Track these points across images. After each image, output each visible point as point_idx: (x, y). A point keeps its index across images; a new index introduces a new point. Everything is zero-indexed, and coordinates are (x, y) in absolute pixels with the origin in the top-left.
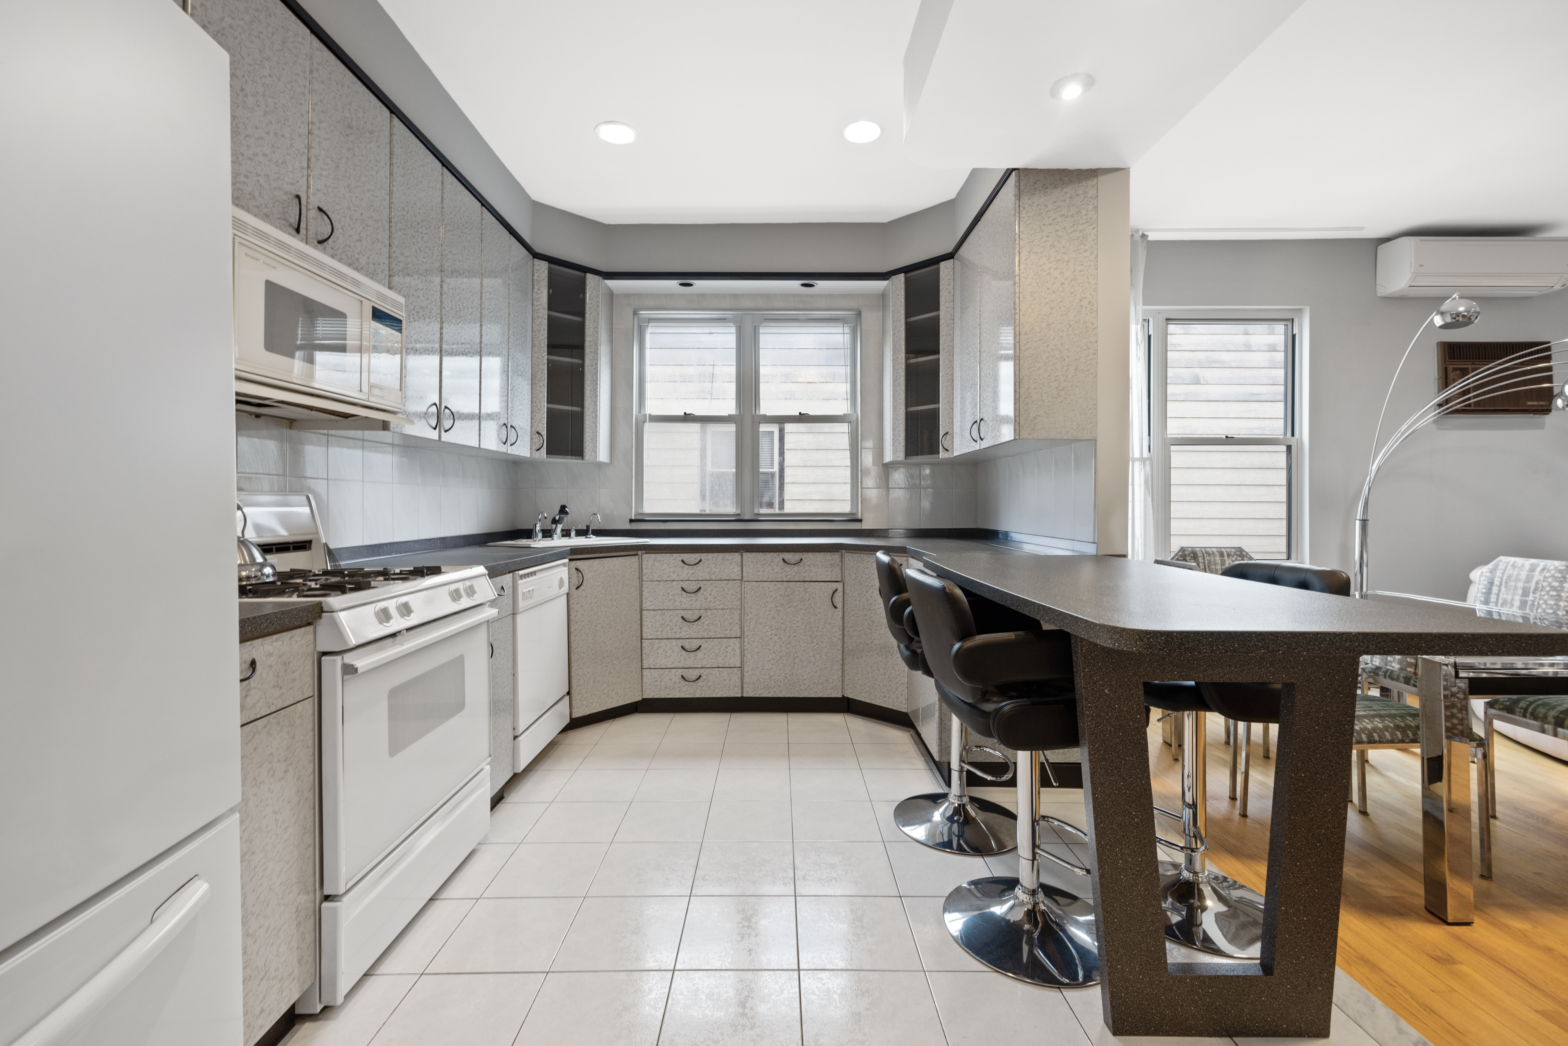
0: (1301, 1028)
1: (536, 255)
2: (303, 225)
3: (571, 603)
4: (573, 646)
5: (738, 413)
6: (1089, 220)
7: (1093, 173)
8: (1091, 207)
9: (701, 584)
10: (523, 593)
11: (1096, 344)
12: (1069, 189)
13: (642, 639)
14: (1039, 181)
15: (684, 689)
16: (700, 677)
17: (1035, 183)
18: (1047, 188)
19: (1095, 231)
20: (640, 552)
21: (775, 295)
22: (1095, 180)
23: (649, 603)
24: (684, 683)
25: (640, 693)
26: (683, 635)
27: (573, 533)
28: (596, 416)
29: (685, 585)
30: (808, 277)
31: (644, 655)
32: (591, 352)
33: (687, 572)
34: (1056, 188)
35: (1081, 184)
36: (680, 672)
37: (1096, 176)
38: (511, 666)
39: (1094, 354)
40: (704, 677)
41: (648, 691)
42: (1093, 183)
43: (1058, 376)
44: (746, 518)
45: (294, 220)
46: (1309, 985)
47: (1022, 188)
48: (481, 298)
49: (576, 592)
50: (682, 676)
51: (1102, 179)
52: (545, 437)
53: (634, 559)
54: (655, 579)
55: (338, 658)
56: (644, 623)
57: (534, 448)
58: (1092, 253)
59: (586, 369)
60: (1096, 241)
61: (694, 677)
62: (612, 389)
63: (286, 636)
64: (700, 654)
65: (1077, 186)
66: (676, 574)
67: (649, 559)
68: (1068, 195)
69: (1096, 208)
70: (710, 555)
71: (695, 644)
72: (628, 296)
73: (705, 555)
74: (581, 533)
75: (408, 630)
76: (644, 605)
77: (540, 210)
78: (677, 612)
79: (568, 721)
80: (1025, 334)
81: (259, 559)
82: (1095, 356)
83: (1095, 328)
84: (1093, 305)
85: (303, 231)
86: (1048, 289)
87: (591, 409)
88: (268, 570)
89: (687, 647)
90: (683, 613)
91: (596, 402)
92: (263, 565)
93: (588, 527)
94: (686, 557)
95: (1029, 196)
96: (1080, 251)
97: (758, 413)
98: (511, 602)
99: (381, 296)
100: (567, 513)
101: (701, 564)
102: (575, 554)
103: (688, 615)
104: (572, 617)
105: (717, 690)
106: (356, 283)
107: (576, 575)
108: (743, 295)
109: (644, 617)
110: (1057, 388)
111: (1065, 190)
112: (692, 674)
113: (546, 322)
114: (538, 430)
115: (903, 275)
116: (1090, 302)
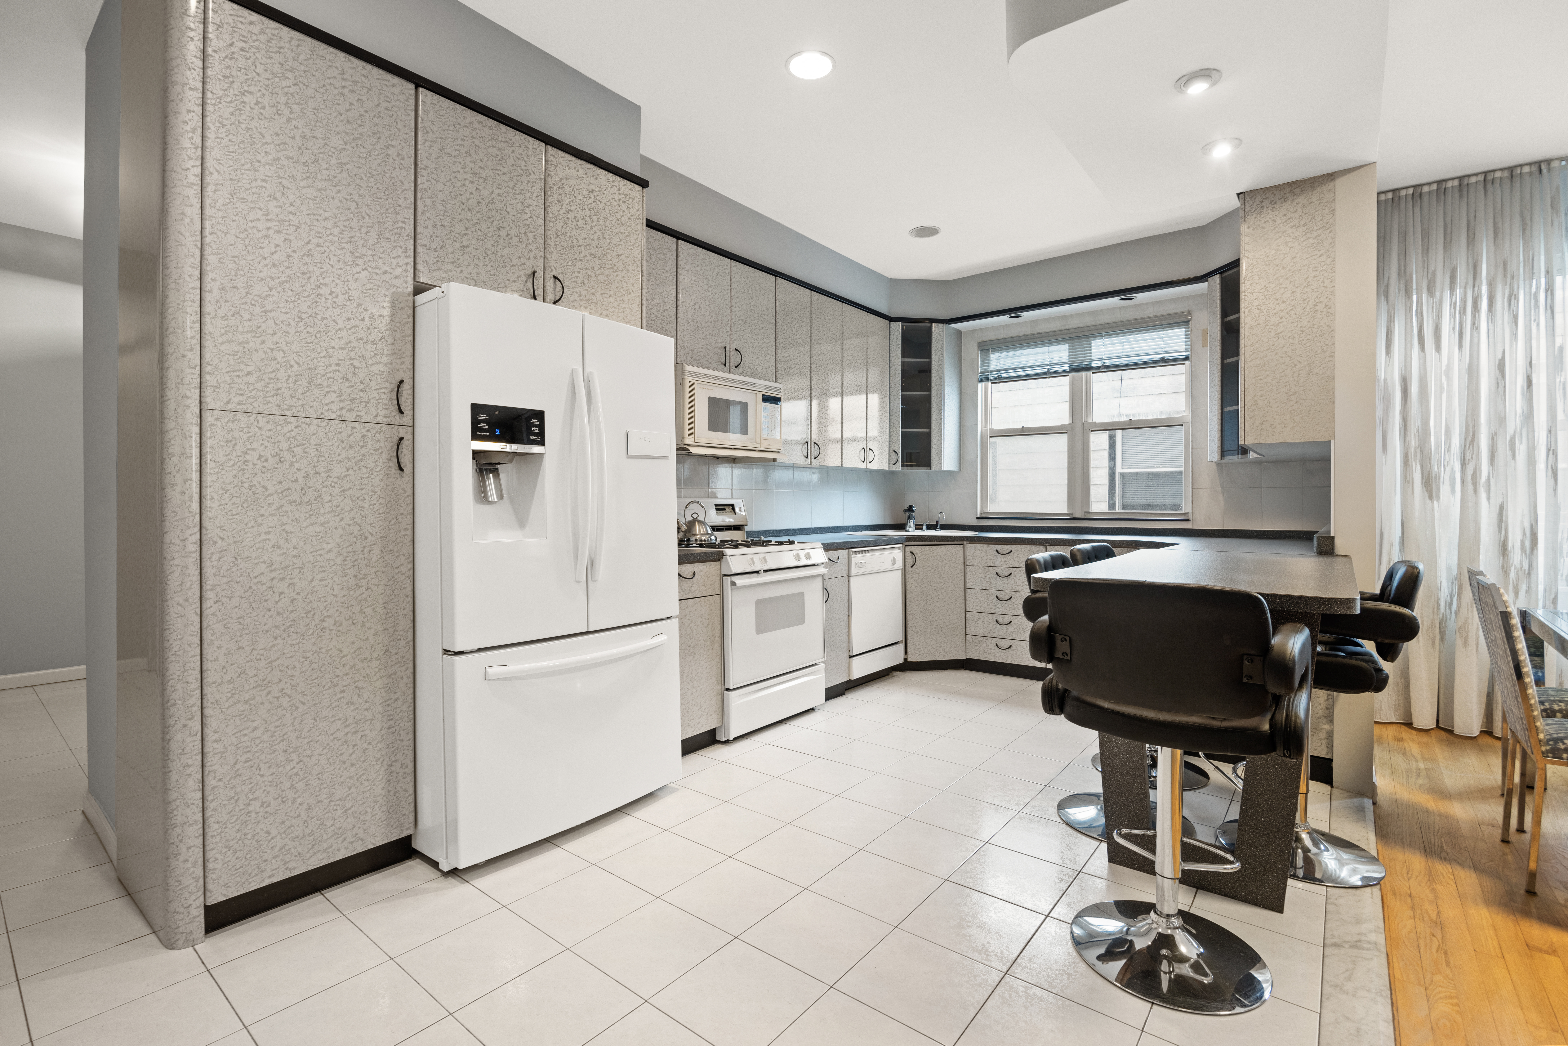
0: (1257, 899)
1: (891, 319)
2: (727, 361)
3: (907, 577)
4: (908, 609)
5: (1071, 422)
6: (1324, 224)
7: (1331, 177)
8: (1327, 211)
9: (1012, 570)
10: (856, 564)
11: (1333, 347)
12: (1302, 200)
13: (966, 611)
14: (1266, 198)
15: (998, 655)
16: (1011, 646)
17: (1262, 202)
18: (1275, 203)
19: (1332, 234)
20: (965, 542)
21: (1102, 310)
22: (1332, 184)
23: (971, 583)
24: (998, 650)
25: (964, 654)
26: (997, 611)
27: (925, 527)
28: (941, 435)
29: (999, 570)
30: (1125, 293)
31: (967, 624)
32: (936, 385)
33: (1000, 560)
34: (1285, 201)
35: (1316, 191)
36: (994, 641)
37: (1334, 179)
38: (846, 609)
39: (1331, 356)
40: (1013, 647)
41: (971, 653)
42: (1329, 188)
43: (1288, 382)
44: (1077, 516)
45: (723, 361)
46: (1265, 869)
47: (1248, 209)
48: (842, 365)
49: (911, 569)
50: (997, 645)
51: (1340, 182)
52: (900, 454)
53: (960, 548)
54: (975, 564)
55: (729, 578)
56: (967, 598)
57: (892, 463)
58: (1329, 257)
59: (933, 398)
60: (1333, 244)
61: (1006, 647)
62: (960, 410)
63: (708, 564)
64: (1010, 628)
65: (1310, 194)
66: (992, 561)
67: (971, 548)
68: (1301, 205)
69: (1333, 212)
70: (1019, 547)
71: (1007, 619)
72: (973, 331)
73: (1015, 546)
74: (930, 527)
75: (765, 571)
76: (967, 585)
77: (896, 285)
78: (993, 592)
79: (902, 661)
80: (1252, 346)
81: (710, 532)
82: (1332, 359)
83: (1332, 331)
84: (1330, 308)
85: (727, 364)
86: (1277, 300)
87: (937, 429)
88: (713, 538)
89: (1000, 621)
90: (998, 594)
91: (941, 423)
92: (711, 535)
93: (937, 522)
94: (999, 547)
95: (1255, 216)
96: (1315, 257)
97: (1090, 420)
98: (847, 568)
99: (767, 387)
100: (913, 511)
101: (1011, 554)
102: (910, 541)
103: (1002, 595)
104: (908, 588)
105: (1024, 660)
106: (753, 384)
107: (911, 557)
108: (1071, 316)
109: (967, 594)
110: (1287, 393)
111: (1296, 201)
112: (1004, 644)
113: (900, 368)
114: (895, 449)
115: (1218, 276)
116: (1326, 306)
